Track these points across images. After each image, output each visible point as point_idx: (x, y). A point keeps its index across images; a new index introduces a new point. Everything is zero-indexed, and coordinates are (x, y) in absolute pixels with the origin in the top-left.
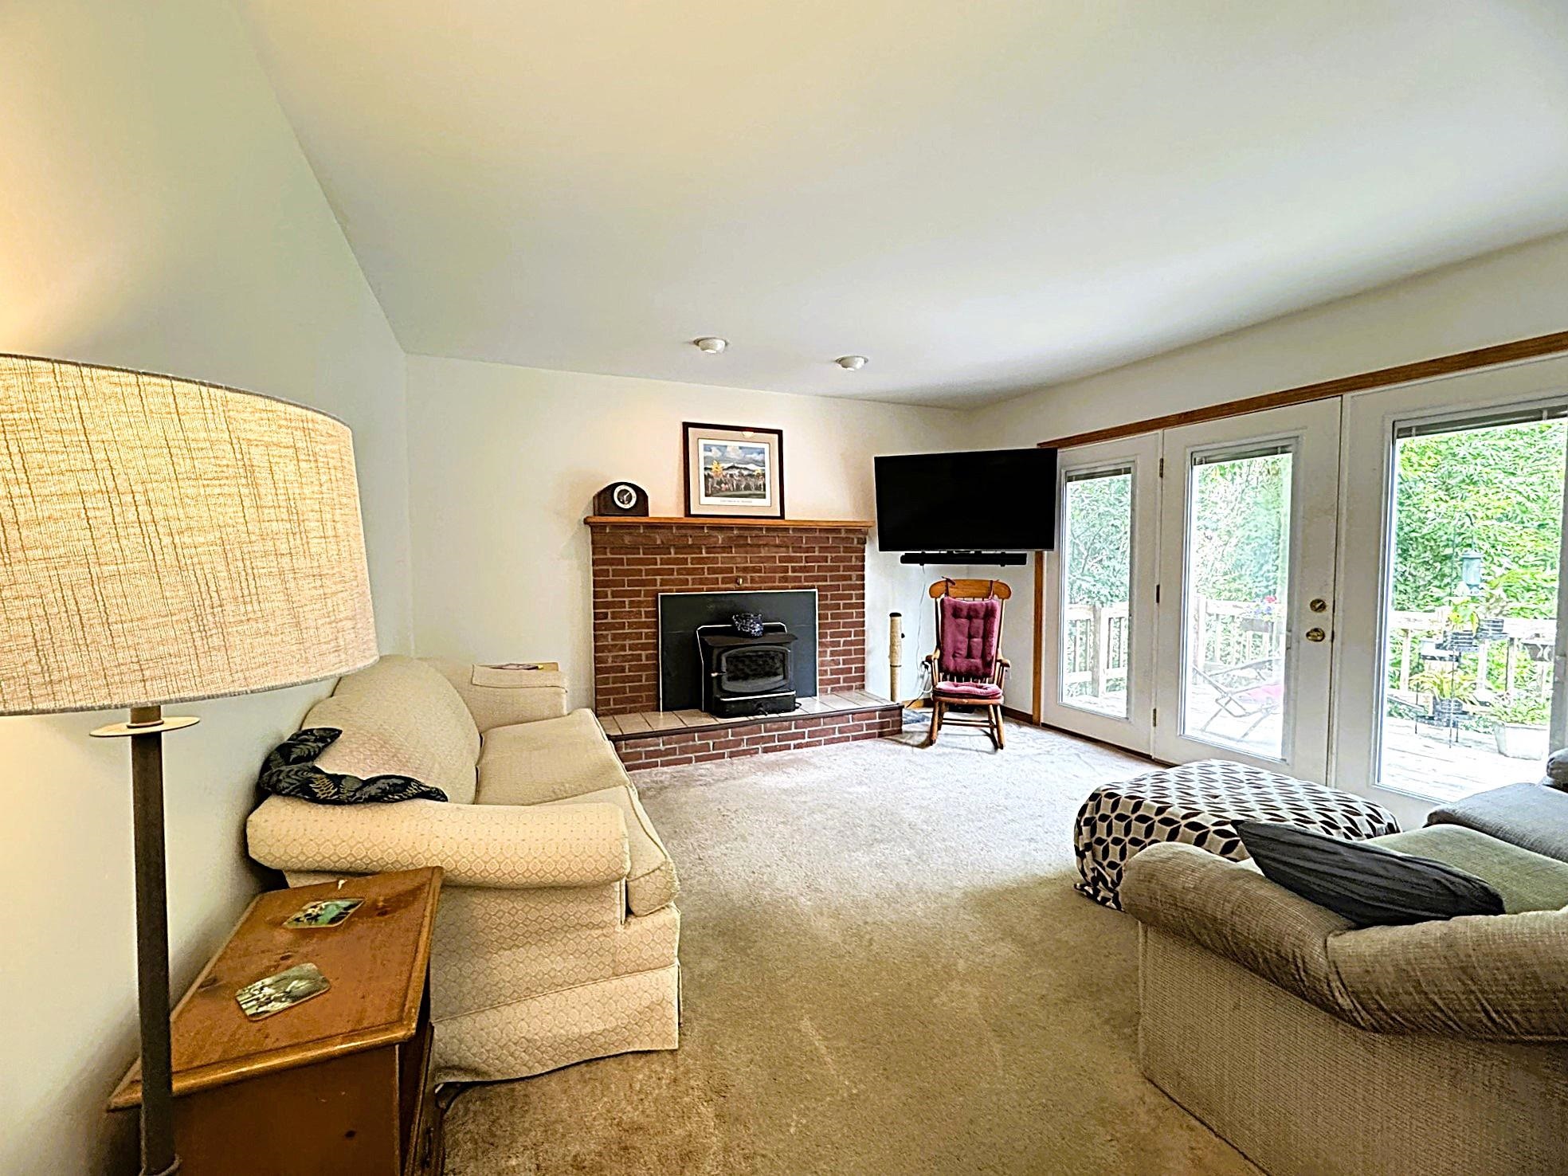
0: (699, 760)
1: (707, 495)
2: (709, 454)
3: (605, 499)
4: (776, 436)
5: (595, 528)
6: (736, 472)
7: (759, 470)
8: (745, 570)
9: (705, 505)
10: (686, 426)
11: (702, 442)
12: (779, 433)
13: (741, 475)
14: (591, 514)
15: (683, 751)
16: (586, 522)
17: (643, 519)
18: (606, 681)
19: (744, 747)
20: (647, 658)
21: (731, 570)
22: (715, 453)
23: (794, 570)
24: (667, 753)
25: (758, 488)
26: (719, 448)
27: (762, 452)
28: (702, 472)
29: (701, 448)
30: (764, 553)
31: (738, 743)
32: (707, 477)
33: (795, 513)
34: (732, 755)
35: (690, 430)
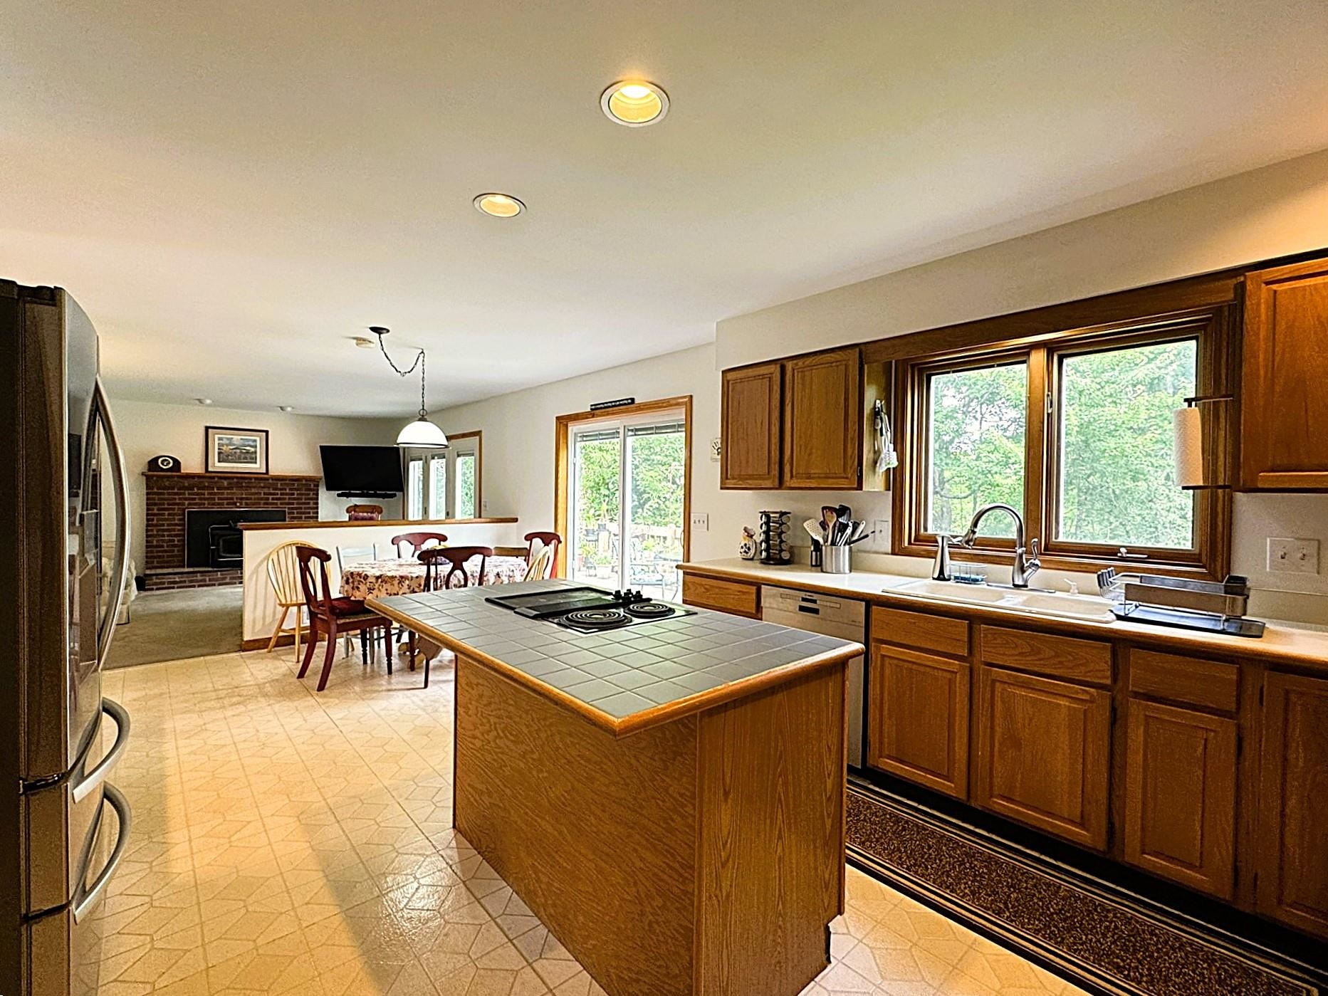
0: (199, 586)
1: (219, 462)
2: (221, 442)
3: (153, 464)
4: (264, 434)
5: (148, 478)
6: (238, 451)
7: (253, 450)
8: (242, 499)
9: (217, 466)
10: (207, 428)
11: (217, 436)
12: (267, 432)
13: (241, 452)
14: (146, 471)
15: (191, 581)
16: (143, 474)
17: (178, 474)
18: (152, 552)
19: (228, 581)
20: (178, 541)
21: (232, 499)
22: (225, 441)
23: (273, 499)
24: (181, 582)
25: (252, 458)
26: (228, 439)
27: (255, 441)
28: (217, 451)
29: (216, 439)
30: (253, 490)
31: (225, 578)
32: (219, 453)
33: (274, 471)
34: (220, 585)
35: (210, 430)
